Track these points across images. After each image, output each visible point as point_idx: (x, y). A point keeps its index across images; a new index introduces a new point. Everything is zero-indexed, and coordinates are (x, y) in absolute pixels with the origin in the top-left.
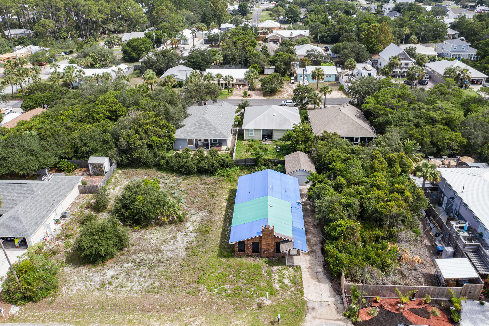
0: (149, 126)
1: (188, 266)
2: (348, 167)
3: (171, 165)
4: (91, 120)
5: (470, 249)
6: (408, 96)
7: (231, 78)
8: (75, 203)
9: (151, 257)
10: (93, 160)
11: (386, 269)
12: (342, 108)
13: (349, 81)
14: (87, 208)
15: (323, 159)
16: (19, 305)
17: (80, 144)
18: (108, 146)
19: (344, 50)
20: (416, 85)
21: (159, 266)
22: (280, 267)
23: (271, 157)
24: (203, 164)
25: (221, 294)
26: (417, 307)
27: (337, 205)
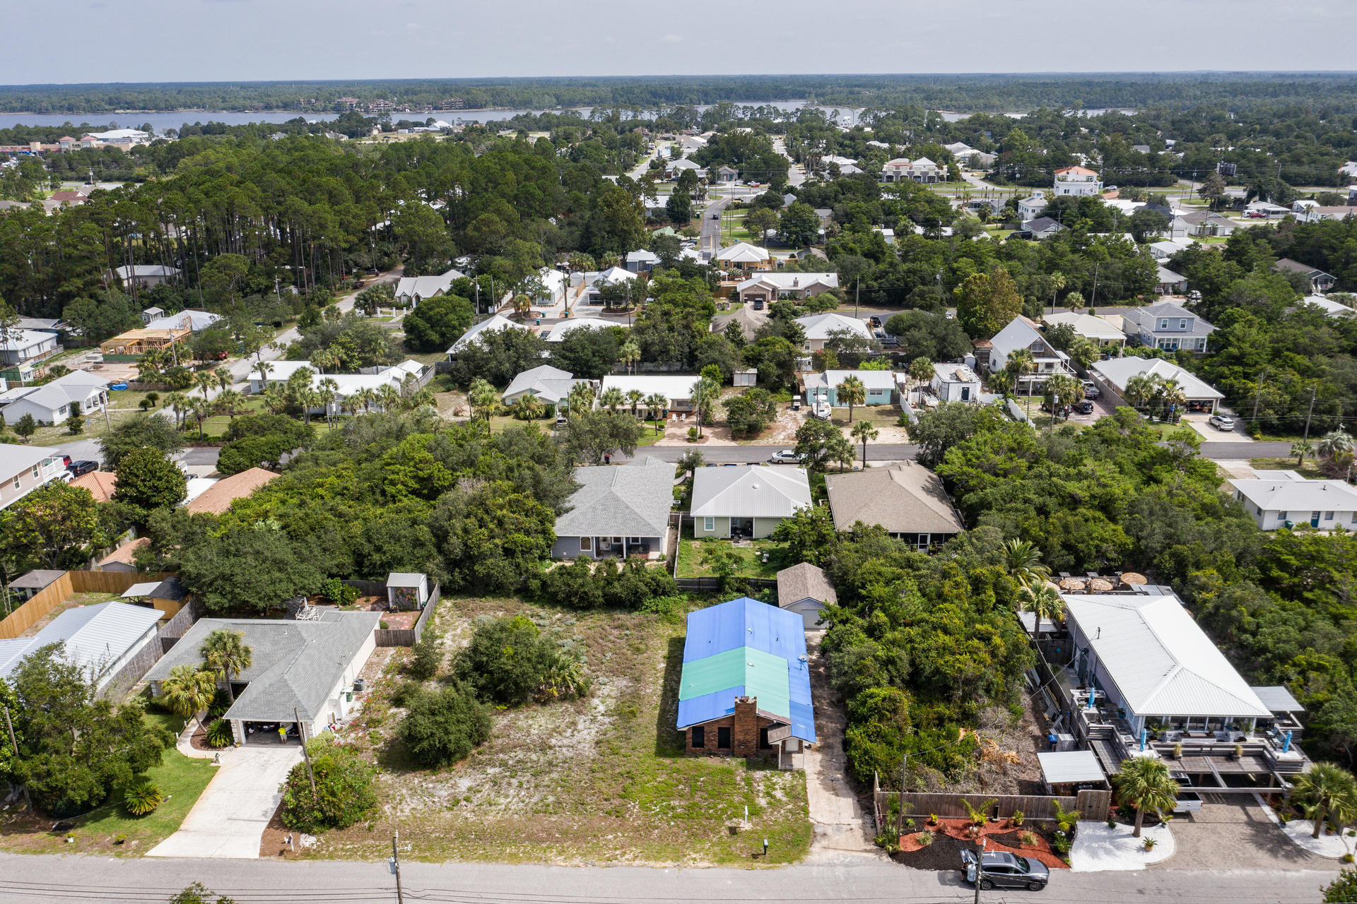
0: (505, 511)
1: (604, 771)
2: (895, 594)
3: (552, 590)
4: (380, 499)
5: (1099, 736)
6: (1028, 450)
7: (662, 400)
8: (372, 663)
9: (534, 757)
10: (397, 580)
11: (952, 771)
12: (895, 473)
13: (922, 404)
14: (400, 673)
15: (851, 578)
16: (314, 834)
17: (367, 548)
18: (424, 552)
19: (912, 331)
20: (1066, 415)
21: (549, 772)
22: (768, 773)
23: (750, 574)
24: (617, 588)
25: (666, 814)
26: (1000, 832)
27: (869, 661)
